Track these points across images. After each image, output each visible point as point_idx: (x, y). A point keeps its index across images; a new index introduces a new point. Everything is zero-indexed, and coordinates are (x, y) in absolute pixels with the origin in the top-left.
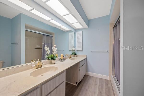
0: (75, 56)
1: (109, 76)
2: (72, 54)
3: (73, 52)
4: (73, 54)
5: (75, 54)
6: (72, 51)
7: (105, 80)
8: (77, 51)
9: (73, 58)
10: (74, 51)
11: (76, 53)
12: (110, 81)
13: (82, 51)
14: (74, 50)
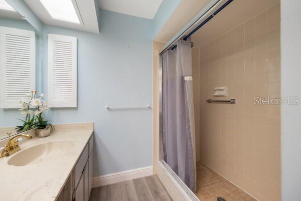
0: (42, 132)
1: (152, 167)
2: (21, 129)
3: (28, 116)
4: (29, 125)
5: (42, 125)
6: (24, 114)
7: (147, 178)
8: (52, 109)
9: (27, 145)
10: (37, 113)
11: (44, 120)
12: (156, 175)
13: (76, 109)
14: (38, 108)
